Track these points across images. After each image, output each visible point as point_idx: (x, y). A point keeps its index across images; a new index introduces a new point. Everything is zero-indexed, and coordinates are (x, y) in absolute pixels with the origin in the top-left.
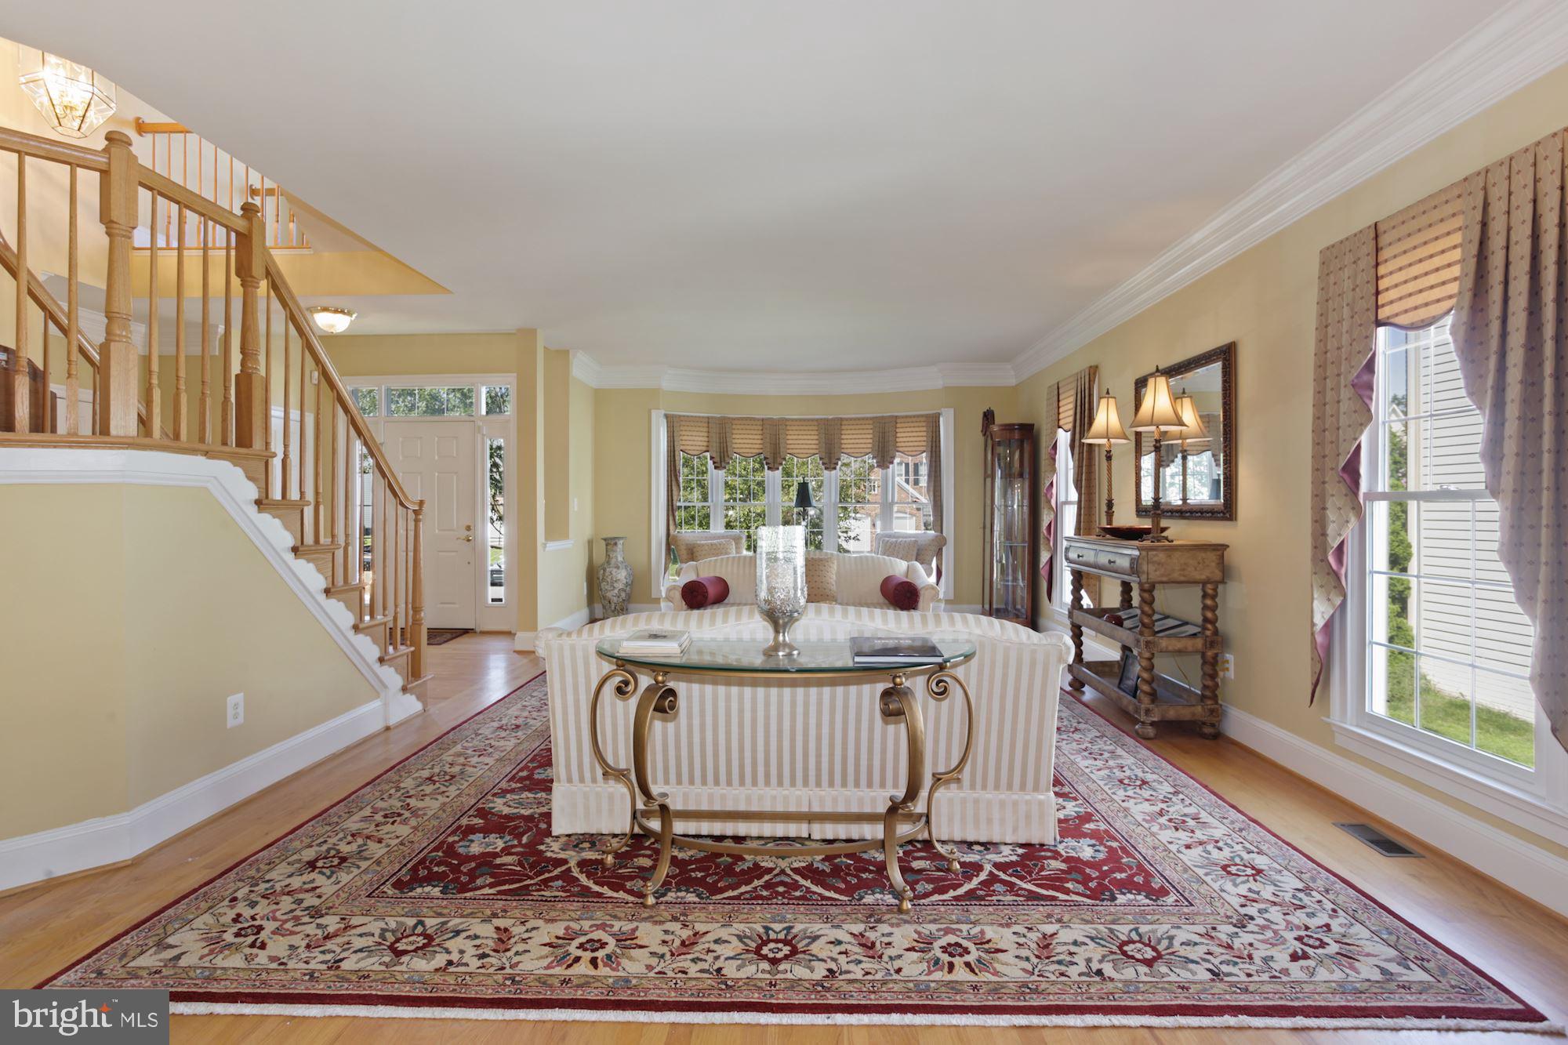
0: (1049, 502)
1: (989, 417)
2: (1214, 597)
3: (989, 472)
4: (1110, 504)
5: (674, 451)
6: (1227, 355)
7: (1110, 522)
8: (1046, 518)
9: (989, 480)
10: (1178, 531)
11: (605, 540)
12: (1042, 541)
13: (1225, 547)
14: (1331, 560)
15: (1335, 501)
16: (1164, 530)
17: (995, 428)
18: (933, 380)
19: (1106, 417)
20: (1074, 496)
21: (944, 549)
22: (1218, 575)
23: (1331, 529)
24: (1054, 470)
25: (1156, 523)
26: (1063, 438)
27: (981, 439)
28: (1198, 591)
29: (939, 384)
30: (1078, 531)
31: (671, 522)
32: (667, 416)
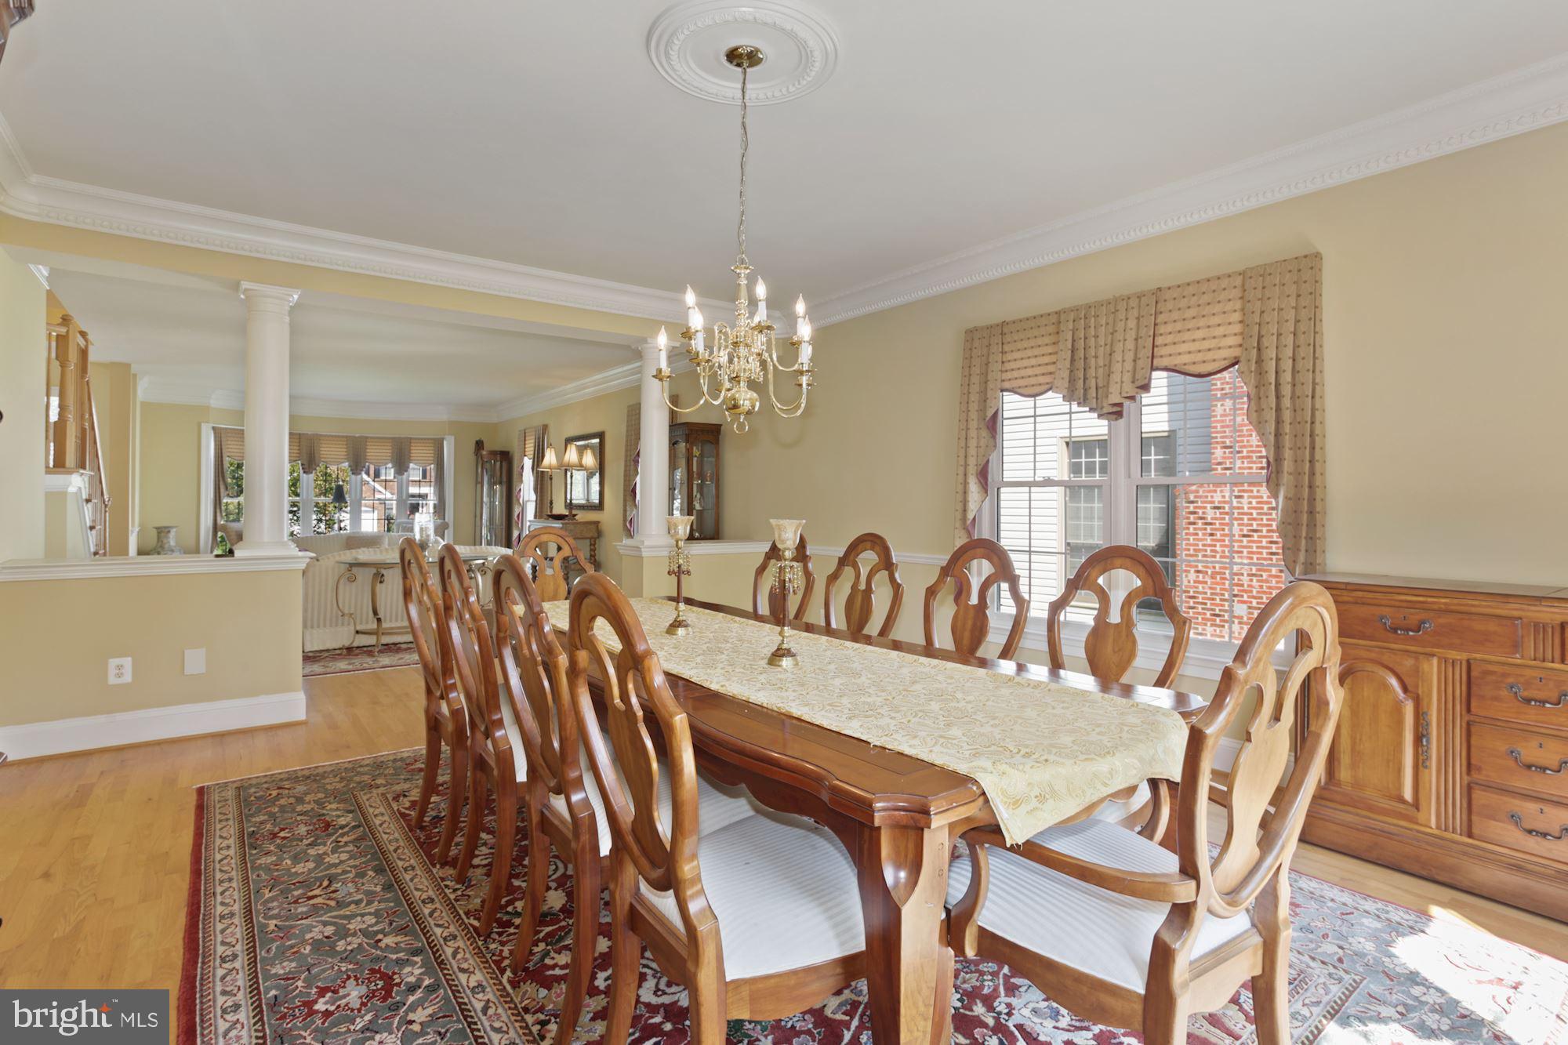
0: (518, 500)
1: (479, 445)
2: (594, 545)
3: (480, 480)
4: (551, 503)
5: (222, 457)
6: (601, 435)
7: (551, 511)
8: (517, 510)
9: (479, 486)
10: (581, 516)
11: (157, 528)
12: (514, 524)
13: (599, 522)
14: (628, 525)
15: (629, 503)
16: (575, 515)
17: (484, 453)
18: (442, 415)
19: (550, 458)
20: (533, 497)
21: (446, 531)
22: (596, 535)
23: (628, 513)
24: (522, 481)
25: (570, 512)
26: (528, 463)
27: (472, 457)
28: (588, 541)
29: (445, 417)
30: (535, 517)
31: (218, 514)
32: (214, 428)
